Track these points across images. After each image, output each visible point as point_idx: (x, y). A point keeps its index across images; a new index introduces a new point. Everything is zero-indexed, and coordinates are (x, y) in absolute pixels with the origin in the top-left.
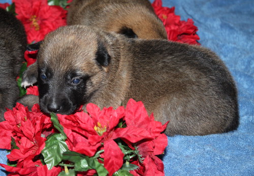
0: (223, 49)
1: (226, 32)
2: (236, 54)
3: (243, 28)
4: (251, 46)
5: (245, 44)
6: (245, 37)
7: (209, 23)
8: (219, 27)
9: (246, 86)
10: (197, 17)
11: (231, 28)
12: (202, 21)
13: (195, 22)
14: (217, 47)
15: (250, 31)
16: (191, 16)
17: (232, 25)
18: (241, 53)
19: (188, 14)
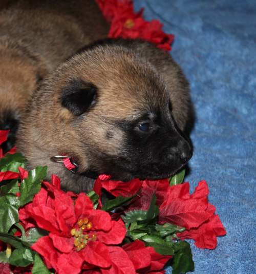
0: (209, 61)
1: (210, 37)
2: (227, 65)
3: (236, 31)
4: (247, 56)
5: (239, 52)
6: (238, 43)
7: (185, 25)
8: (200, 31)
9: (245, 111)
10: (167, 16)
11: (218, 31)
12: (175, 22)
13: (165, 25)
14: (200, 58)
15: (246, 34)
16: (159, 15)
17: (218, 26)
18: (234, 63)
19: (154, 13)
